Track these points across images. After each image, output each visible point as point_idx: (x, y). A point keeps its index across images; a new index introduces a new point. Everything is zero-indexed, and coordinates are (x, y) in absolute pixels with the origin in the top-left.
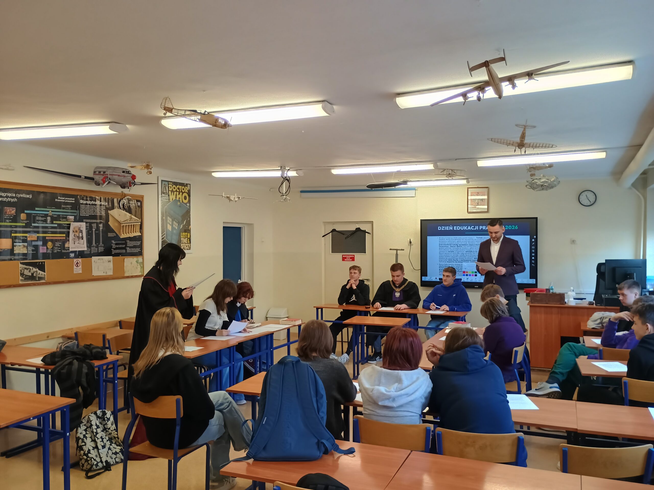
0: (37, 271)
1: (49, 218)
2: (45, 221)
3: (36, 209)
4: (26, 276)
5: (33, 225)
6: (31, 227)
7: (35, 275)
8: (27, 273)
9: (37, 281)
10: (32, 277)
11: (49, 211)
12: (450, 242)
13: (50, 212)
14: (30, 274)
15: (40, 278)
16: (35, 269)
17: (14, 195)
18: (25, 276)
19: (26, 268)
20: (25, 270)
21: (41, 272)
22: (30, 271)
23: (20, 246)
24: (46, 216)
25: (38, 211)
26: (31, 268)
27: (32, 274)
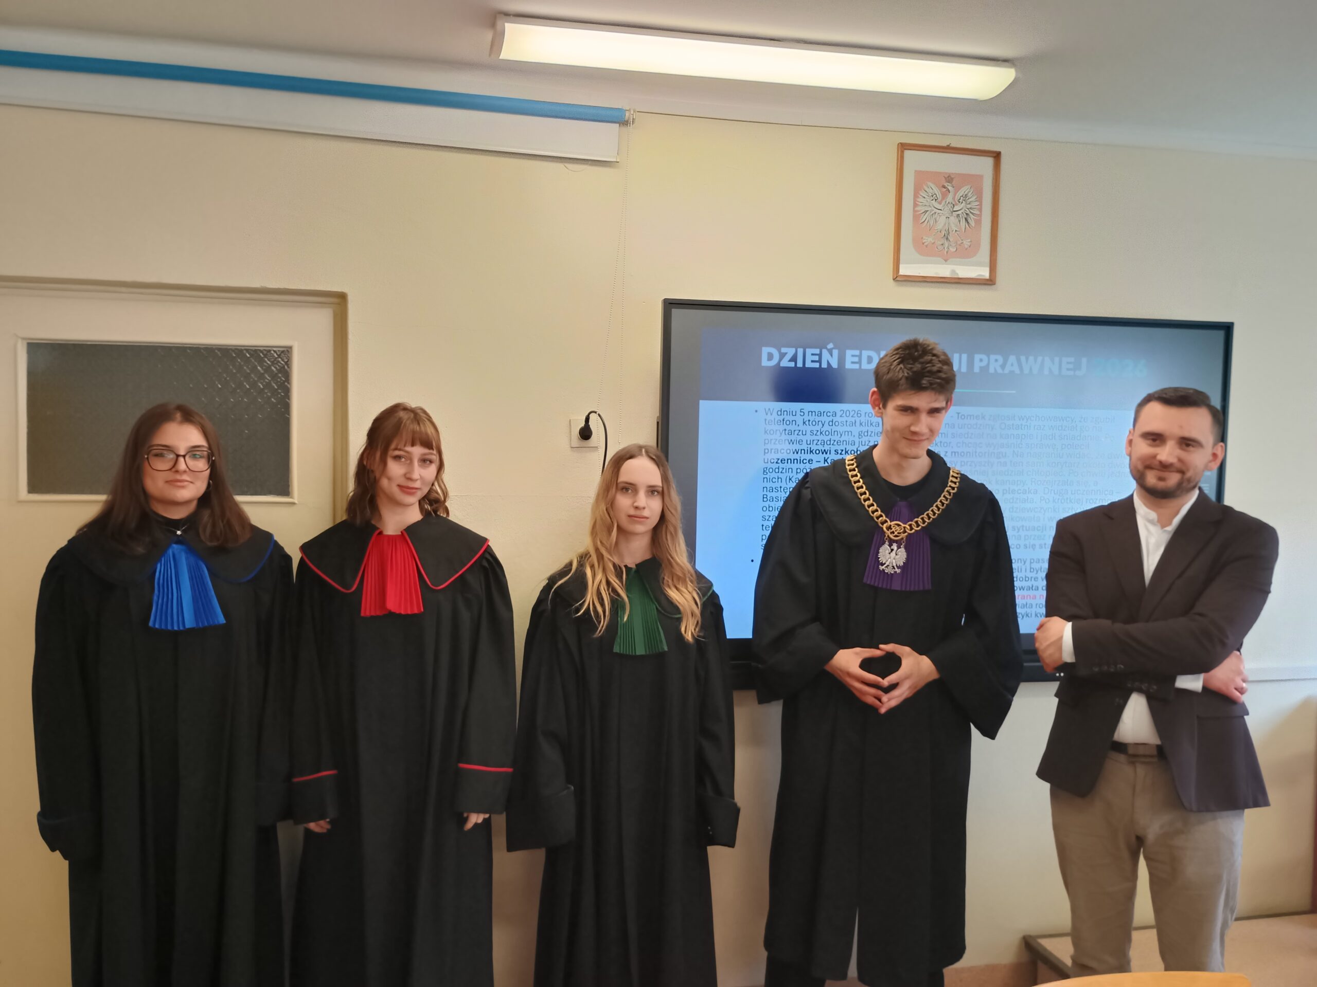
12: (821, 438)
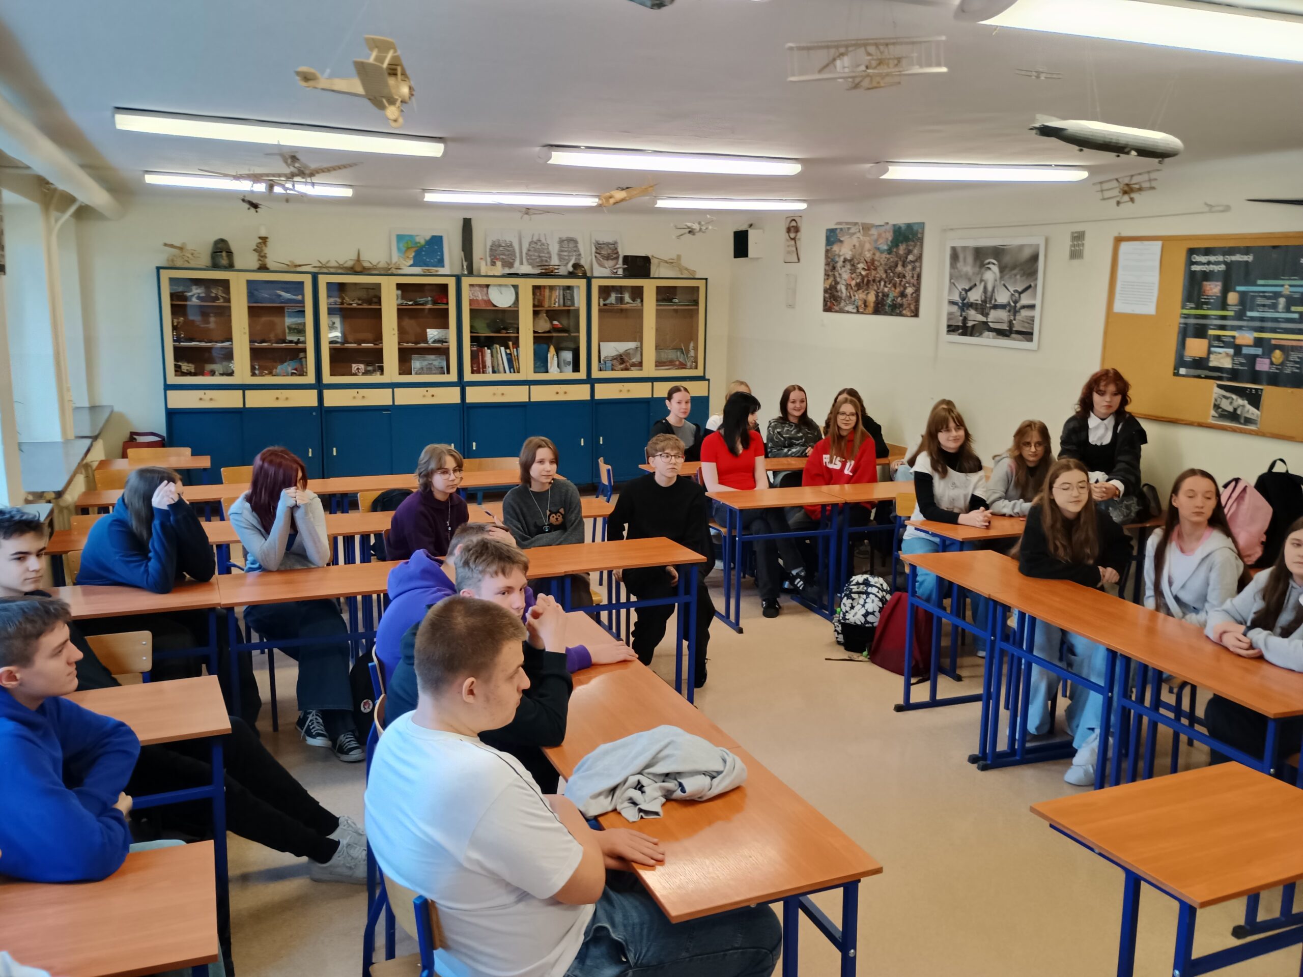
0: (1243, 406)
1: (1282, 301)
2: (1274, 307)
3: (1260, 282)
4: (1224, 410)
5: (1249, 314)
6: (1245, 318)
7: (1239, 412)
8: (1226, 405)
9: (1240, 423)
10: (1233, 416)
11: (1282, 286)
13: (1287, 287)
14: (1230, 409)
15: (1248, 421)
16: (1240, 401)
17: (1221, 258)
18: (1222, 411)
19: (1224, 397)
20: (1224, 400)
21: (1252, 409)
22: (1231, 403)
23: (1220, 353)
24: (1277, 295)
25: (1263, 286)
26: (1234, 397)
27: (1235, 410)
